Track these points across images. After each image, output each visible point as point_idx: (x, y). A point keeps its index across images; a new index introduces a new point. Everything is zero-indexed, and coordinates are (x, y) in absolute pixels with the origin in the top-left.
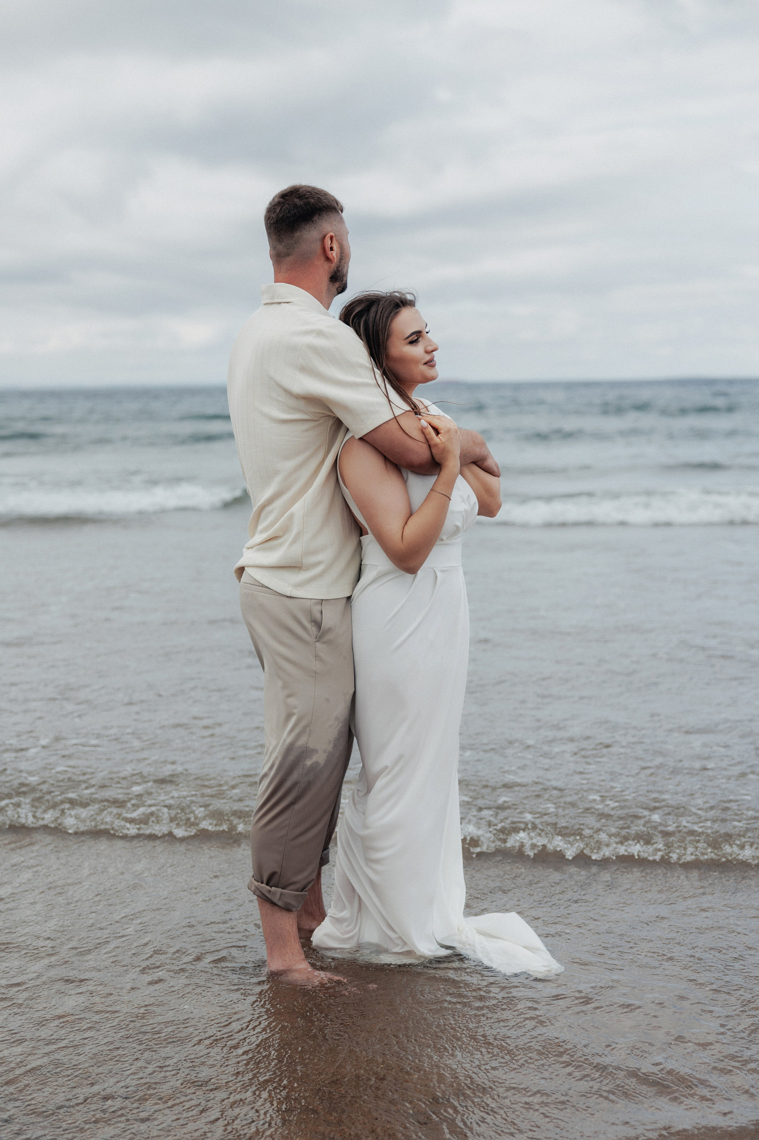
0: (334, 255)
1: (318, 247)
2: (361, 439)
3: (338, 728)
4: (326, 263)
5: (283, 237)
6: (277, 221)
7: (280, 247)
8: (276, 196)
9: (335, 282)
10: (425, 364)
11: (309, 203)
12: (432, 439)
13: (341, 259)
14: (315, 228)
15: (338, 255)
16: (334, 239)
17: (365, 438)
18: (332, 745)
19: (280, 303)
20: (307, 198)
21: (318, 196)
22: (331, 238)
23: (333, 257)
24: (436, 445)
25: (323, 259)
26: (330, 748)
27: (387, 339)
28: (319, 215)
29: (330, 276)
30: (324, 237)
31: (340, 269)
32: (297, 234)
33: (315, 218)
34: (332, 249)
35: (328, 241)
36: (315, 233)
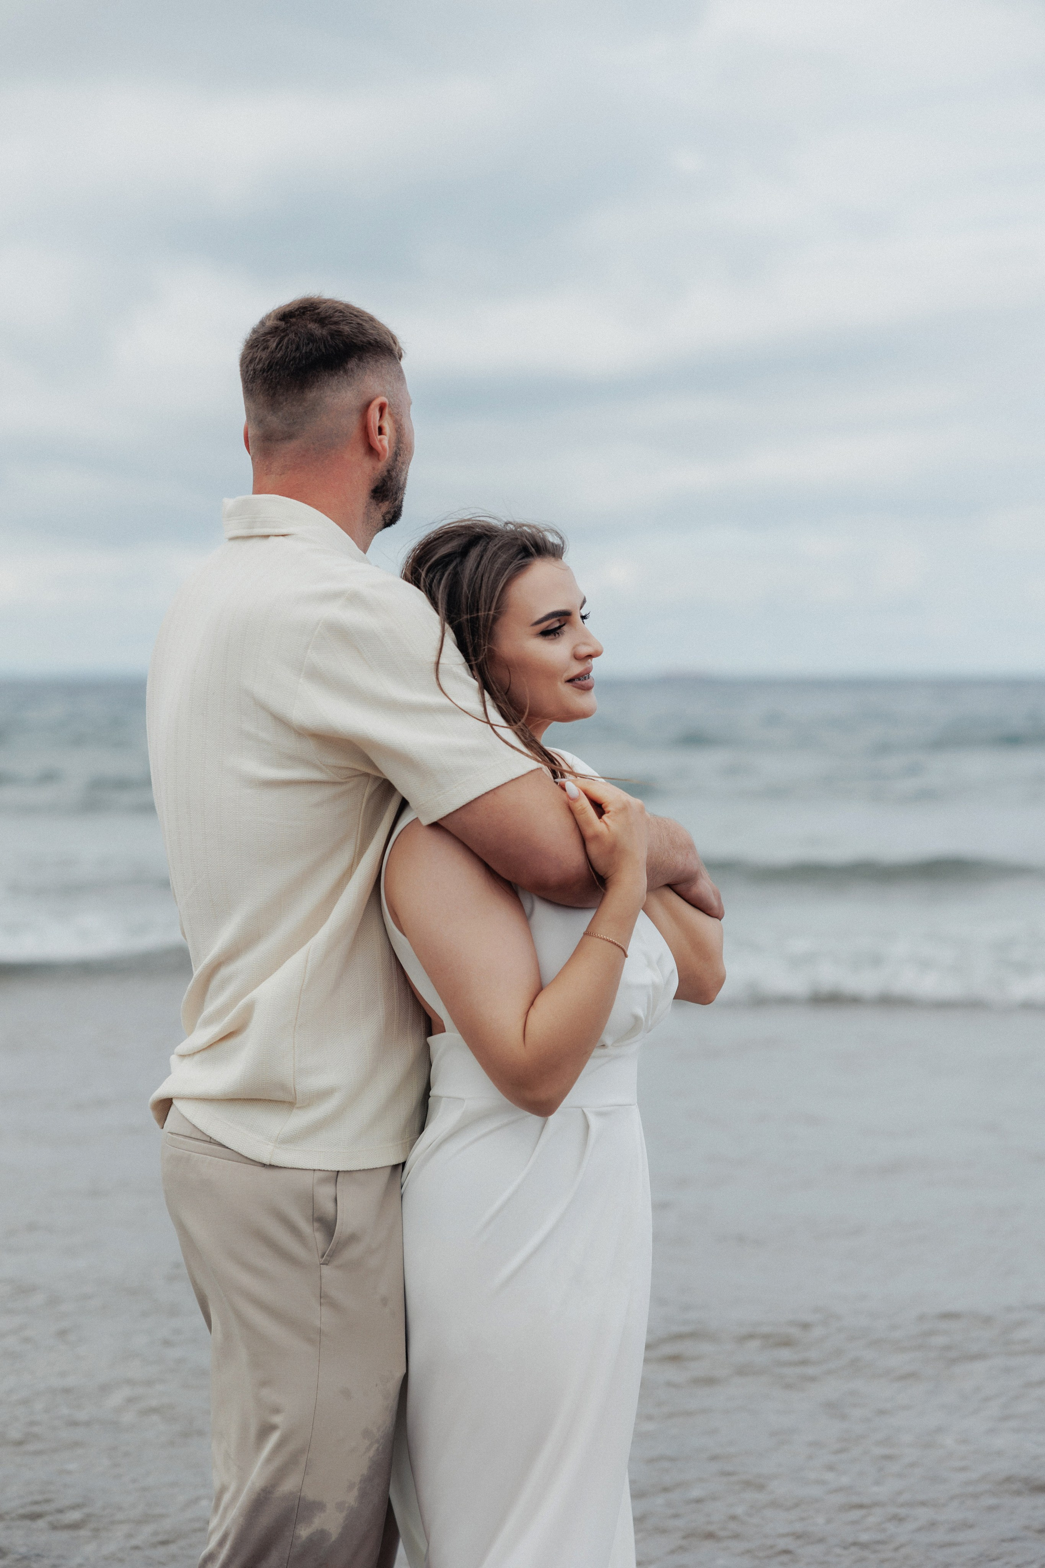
0: (385, 442)
1: (352, 424)
2: (436, 826)
3: (371, 1453)
4: (367, 459)
5: (281, 399)
6: (270, 366)
7: (274, 421)
8: (268, 317)
9: (382, 501)
10: (570, 681)
11: (339, 333)
12: (589, 823)
13: (396, 454)
14: (349, 384)
15: (393, 445)
16: (387, 410)
17: (443, 824)
18: (355, 1492)
19: (268, 536)
20: (336, 323)
21: (359, 321)
22: (382, 408)
23: (383, 447)
24: (597, 837)
25: (361, 449)
26: (351, 1498)
27: (495, 619)
28: (360, 359)
29: (372, 487)
30: (368, 405)
31: (394, 474)
32: (312, 395)
33: (352, 364)
34: (381, 431)
35: (374, 413)
36: (349, 394)
